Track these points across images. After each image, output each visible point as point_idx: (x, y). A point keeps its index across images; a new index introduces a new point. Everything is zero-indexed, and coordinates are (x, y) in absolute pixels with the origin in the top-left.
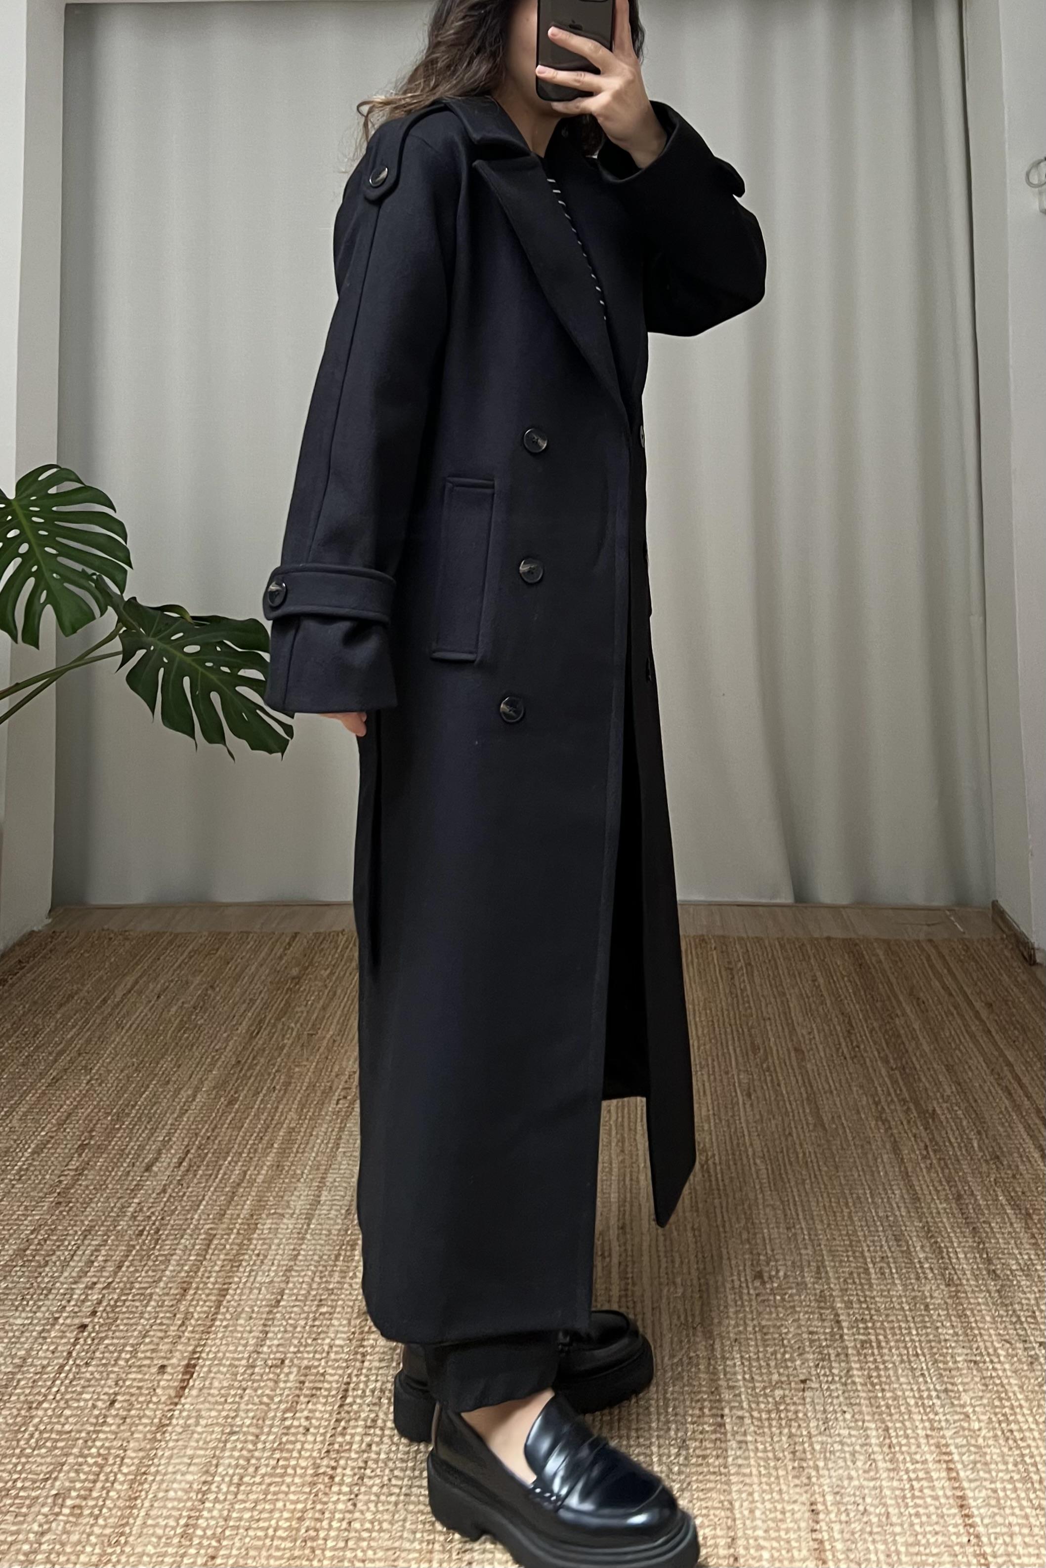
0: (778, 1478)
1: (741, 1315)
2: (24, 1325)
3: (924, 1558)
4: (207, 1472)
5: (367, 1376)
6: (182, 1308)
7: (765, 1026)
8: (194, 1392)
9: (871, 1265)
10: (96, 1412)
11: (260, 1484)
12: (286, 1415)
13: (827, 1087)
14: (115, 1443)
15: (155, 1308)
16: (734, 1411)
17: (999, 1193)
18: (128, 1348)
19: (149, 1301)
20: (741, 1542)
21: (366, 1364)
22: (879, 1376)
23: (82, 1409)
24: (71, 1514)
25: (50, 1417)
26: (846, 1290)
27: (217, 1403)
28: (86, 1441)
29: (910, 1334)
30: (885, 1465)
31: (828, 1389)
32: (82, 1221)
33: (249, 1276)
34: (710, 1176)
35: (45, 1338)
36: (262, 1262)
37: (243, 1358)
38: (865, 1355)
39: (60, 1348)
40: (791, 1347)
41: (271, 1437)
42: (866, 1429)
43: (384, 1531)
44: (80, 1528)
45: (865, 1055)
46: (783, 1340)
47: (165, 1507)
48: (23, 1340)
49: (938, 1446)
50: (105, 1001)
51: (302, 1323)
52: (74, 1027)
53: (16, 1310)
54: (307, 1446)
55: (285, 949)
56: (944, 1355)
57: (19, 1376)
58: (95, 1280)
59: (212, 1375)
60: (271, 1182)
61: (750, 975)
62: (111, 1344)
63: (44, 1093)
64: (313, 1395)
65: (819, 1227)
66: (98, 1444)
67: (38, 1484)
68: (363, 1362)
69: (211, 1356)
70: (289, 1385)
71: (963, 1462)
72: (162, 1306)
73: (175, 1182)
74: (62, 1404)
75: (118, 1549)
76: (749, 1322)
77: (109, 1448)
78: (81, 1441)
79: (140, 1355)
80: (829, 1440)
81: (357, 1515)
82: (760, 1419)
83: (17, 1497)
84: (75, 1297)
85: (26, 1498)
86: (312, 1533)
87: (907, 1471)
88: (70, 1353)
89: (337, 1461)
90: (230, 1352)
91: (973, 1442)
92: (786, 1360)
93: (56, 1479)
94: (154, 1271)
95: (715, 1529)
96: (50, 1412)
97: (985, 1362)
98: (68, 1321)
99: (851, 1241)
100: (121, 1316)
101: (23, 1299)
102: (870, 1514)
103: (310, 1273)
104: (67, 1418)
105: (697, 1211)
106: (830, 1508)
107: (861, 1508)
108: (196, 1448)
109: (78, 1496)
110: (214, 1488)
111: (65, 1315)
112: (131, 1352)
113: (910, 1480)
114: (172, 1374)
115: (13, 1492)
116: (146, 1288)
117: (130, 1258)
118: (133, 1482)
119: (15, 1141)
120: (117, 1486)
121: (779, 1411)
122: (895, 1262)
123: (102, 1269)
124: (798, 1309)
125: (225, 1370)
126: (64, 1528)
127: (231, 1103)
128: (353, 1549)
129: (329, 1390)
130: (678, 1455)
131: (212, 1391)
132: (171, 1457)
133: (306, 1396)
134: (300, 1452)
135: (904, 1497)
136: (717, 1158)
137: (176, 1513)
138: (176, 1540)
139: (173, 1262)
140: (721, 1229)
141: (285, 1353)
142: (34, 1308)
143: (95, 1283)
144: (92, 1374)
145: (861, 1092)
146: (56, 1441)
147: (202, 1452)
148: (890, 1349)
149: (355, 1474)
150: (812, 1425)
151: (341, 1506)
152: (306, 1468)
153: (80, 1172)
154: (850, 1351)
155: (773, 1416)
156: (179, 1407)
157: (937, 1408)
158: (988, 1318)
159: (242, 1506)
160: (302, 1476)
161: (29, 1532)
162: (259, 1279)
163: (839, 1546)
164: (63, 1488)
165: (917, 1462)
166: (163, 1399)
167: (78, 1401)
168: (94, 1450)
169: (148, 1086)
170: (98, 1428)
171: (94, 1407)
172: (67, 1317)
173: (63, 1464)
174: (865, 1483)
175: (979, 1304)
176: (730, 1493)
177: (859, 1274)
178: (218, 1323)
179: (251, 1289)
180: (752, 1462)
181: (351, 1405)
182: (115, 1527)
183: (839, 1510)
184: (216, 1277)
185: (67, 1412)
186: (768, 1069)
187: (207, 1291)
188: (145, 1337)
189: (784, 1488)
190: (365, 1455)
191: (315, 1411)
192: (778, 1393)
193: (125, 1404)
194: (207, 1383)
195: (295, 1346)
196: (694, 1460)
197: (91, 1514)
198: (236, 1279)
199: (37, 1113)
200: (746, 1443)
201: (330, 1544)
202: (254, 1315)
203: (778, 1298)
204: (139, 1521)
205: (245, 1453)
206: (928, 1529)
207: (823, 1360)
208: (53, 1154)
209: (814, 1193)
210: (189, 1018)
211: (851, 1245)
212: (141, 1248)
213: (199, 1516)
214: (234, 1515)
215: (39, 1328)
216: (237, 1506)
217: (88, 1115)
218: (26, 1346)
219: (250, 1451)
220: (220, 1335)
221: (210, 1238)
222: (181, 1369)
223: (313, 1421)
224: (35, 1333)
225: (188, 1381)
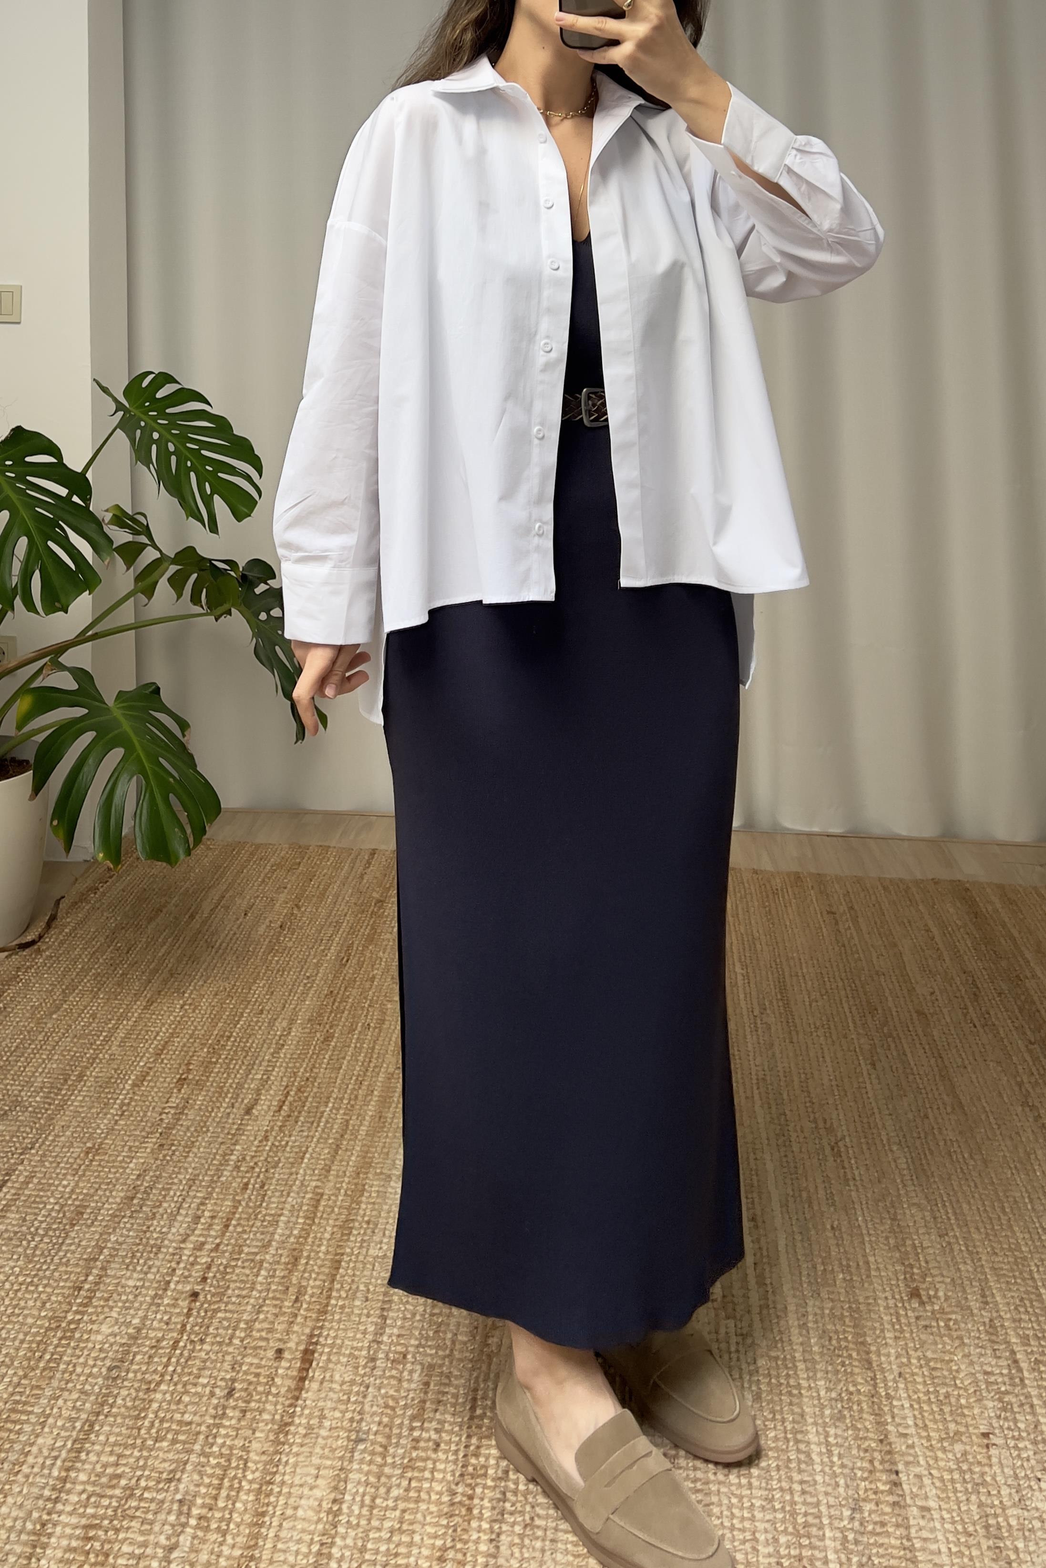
1: (902, 1343)
2: (137, 1288)
4: (336, 1488)
6: (295, 1281)
7: (880, 983)
8: (315, 1386)
10: (215, 1401)
11: (394, 1509)
12: (414, 1424)
14: (236, 1442)
15: (266, 1278)
16: (910, 1468)
18: (242, 1325)
19: (259, 1270)
23: (200, 1396)
24: (197, 1527)
25: (169, 1403)
26: (1020, 1320)
27: (339, 1401)
28: (207, 1437)
31: (1016, 1447)
32: (186, 1169)
33: (361, 1247)
34: (842, 1161)
35: (159, 1305)
36: (373, 1232)
37: (362, 1348)
39: (173, 1319)
40: (966, 1390)
44: (207, 1547)
45: (997, 1023)
46: (954, 1378)
47: (293, 1528)
48: (136, 1305)
50: (192, 917)
52: (164, 944)
53: (127, 1269)
54: (440, 1466)
55: (366, 868)
57: (134, 1349)
58: (202, 1239)
59: (331, 1366)
60: (373, 1136)
61: (855, 920)
62: (224, 1319)
63: (140, 1017)
64: (439, 1402)
65: (976, 1236)
66: (220, 1441)
67: (161, 1486)
69: (329, 1341)
70: (413, 1386)
72: (273, 1276)
73: (276, 1128)
74: (179, 1387)
76: (911, 1352)
77: (231, 1448)
78: (202, 1437)
79: (254, 1333)
80: (1026, 1514)
81: (501, 1561)
82: (942, 1479)
83: (141, 1499)
84: (184, 1258)
85: (152, 1500)
88: (184, 1326)
89: (473, 1489)
90: (350, 1339)
92: (961, 1407)
93: (179, 1480)
94: (262, 1233)
96: (168, 1397)
98: (180, 1287)
99: (1016, 1258)
100: (232, 1285)
104: (186, 1406)
105: (833, 1204)
108: (323, 1456)
109: (204, 1505)
110: (345, 1507)
111: (175, 1279)
112: (245, 1330)
114: (290, 1361)
115: (138, 1492)
116: (256, 1254)
117: (237, 1216)
118: (259, 1491)
119: (116, 1070)
120: (243, 1496)
121: (962, 1472)
123: (210, 1226)
124: (966, 1341)
125: (344, 1360)
126: (192, 1543)
127: (328, 1039)
129: (456, 1396)
130: (852, 1519)
131: (334, 1386)
132: (296, 1465)
134: (432, 1473)
136: (847, 1140)
137: (307, 1538)
139: (281, 1224)
140: (864, 1232)
141: (407, 1346)
142: (145, 1268)
143: (203, 1244)
144: (207, 1354)
145: (1000, 1069)
146: (177, 1433)
147: (329, 1463)
149: (493, 1508)
150: (1003, 1493)
151: (483, 1548)
152: (440, 1494)
153: (181, 1110)
154: (1036, 1401)
155: (956, 1477)
156: (300, 1402)
159: (377, 1535)
160: (439, 1503)
161: (157, 1545)
162: (371, 1252)
164: (187, 1493)
166: (283, 1390)
167: (195, 1385)
168: (215, 1449)
169: (242, 1014)
170: (217, 1421)
171: (212, 1394)
172: (178, 1282)
173: (186, 1463)
177: (1031, 1301)
178: (333, 1302)
179: (364, 1265)
180: (939, 1535)
182: (245, 1548)
184: (328, 1246)
185: (186, 1399)
186: (891, 1036)
187: (319, 1262)
188: (259, 1312)
190: (503, 1484)
191: (443, 1422)
192: (958, 1448)
193: (243, 1394)
194: (327, 1375)
195: (416, 1339)
196: (870, 1528)
197: (219, 1527)
198: (348, 1250)
199: (135, 1040)
200: (928, 1509)
202: (370, 1296)
203: (942, 1324)
204: (269, 1544)
205: (374, 1468)
207: (1004, 1409)
208: (152, 1087)
209: (964, 1193)
210: (278, 940)
211: (1017, 1264)
212: (247, 1204)
213: (333, 1544)
214: (370, 1546)
215: (152, 1292)
216: (372, 1535)
217: (184, 1045)
218: (141, 1313)
219: (381, 1466)
220: (337, 1317)
221: (318, 1198)
222: (299, 1355)
223: (444, 1435)
224: (148, 1299)
225: (307, 1370)
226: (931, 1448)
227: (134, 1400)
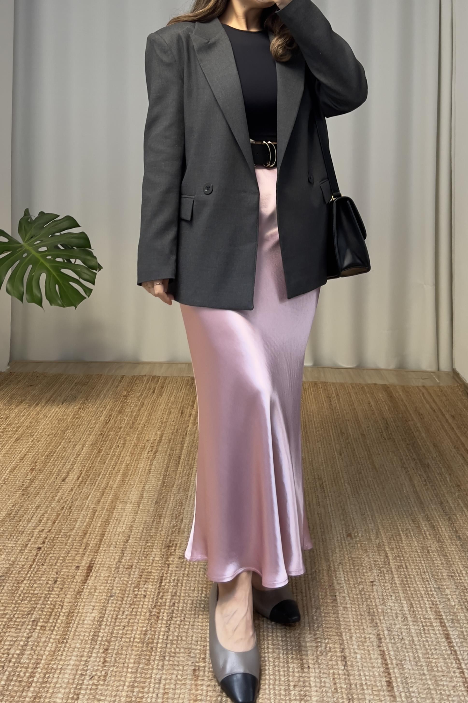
0: (362, 623)
1: (342, 552)
2: (13, 547)
3: (431, 660)
4: (101, 613)
5: (171, 574)
6: (84, 542)
7: (346, 423)
8: (93, 578)
9: (401, 532)
10: (48, 586)
11: (126, 618)
12: (135, 589)
13: (377, 452)
14: (58, 599)
15: (72, 541)
16: (341, 594)
17: (460, 502)
18: (61, 558)
19: (69, 538)
20: (347, 650)
21: (170, 569)
22: (407, 581)
23: (42, 584)
24: (40, 629)
25: (28, 587)
26: (391, 543)
27: (103, 583)
28: (45, 598)
29: (421, 563)
30: (411, 619)
31: (384, 586)
32: (35, 503)
33: (113, 529)
34: (324, 490)
35: (23, 553)
36: (119, 523)
37: (112, 565)
38: (400, 572)
39: (29, 557)
40: (366, 567)
41: (129, 599)
42: (402, 604)
43: (184, 641)
44: (45, 636)
46: (362, 563)
47: (83, 627)
48: (13, 553)
49: (436, 612)
51: (139, 550)
52: (23, 416)
53: (8, 540)
54: (145, 603)
55: (119, 383)
56: (437, 573)
57: (12, 569)
58: (43, 528)
59: (100, 571)
60: (120, 488)
61: (339, 400)
62: (53, 556)
63: (12, 445)
64: (146, 581)
65: (376, 514)
67: (24, 616)
68: (169, 568)
69: (99, 563)
70: (135, 576)
71: (447, 619)
72: (75, 541)
73: (76, 486)
75: (63, 645)
76: (346, 555)
77: (56, 602)
78: (42, 598)
79: (66, 561)
80: (385, 608)
81: (170, 633)
82: (353, 597)
83: (15, 621)
84: (35, 535)
85: (20, 621)
86: (151, 641)
87: (422, 622)
88: (34, 560)
89: (160, 610)
90: (108, 561)
91: (452, 611)
92: (364, 573)
93: (32, 614)
94: (70, 525)
95: (334, 644)
96: (27, 585)
97: (456, 576)
98: (32, 546)
99: (392, 521)
100: (56, 544)
101: (11, 536)
102: (405, 640)
103: (141, 528)
104: (36, 588)
106: (386, 637)
107: (400, 637)
108: (96, 602)
109: (43, 622)
110: (105, 619)
111: (31, 543)
112: (62, 560)
113: (423, 626)
114: (82, 570)
115: (14, 619)
116: (67, 533)
117: (59, 519)
118: (68, 616)
120: (61, 618)
121: (361, 595)
122: (413, 531)
123: (46, 523)
124: (368, 550)
125: (106, 569)
126: (38, 635)
127: (100, 451)
128: (170, 648)
129: (154, 579)
131: (101, 578)
132: (84, 606)
133: (143, 582)
134: (142, 606)
135: (421, 633)
136: (327, 482)
137: (89, 630)
138: (89, 642)
139: (79, 521)
140: (331, 514)
141: (132, 563)
142: (17, 540)
143: (43, 530)
144: (45, 569)
146: (31, 598)
147: (98, 604)
148: (412, 569)
149: (168, 616)
150: (377, 601)
151: (163, 629)
152: (146, 613)
153: (32, 481)
154: (393, 570)
155: (359, 596)
156: (86, 584)
157: (435, 596)
158: (457, 557)
160: (144, 616)
161: (23, 636)
162: (118, 530)
163: (392, 653)
164: (36, 618)
165: (426, 619)
166: (79, 581)
167: (40, 580)
168: (49, 602)
169: (61, 443)
170: (50, 593)
173: (35, 608)
174: (402, 627)
175: (452, 551)
176: (340, 629)
177: (396, 536)
178: (101, 549)
179: (115, 535)
180: (350, 616)
181: (164, 586)
182: (61, 635)
183: (390, 638)
184: (99, 529)
185: (35, 585)
186: (349, 443)
187: (95, 535)
188: (68, 553)
189: (365, 627)
190: (172, 608)
191: (148, 588)
192: (361, 587)
193: (62, 582)
194: (98, 574)
195: (137, 560)
196: (323, 615)
197: (50, 630)
198: (108, 530)
199: (10, 454)
200: (347, 608)
201: (159, 645)
202: (117, 546)
203: (359, 545)
204: (72, 633)
205: (117, 605)
206: (432, 647)
207: (381, 573)
208: (19, 472)
209: (373, 500)
210: (77, 413)
211: (392, 523)
212: (63, 515)
213: (99, 632)
214: (115, 632)
215: (19, 548)
216: (116, 628)
217: (34, 455)
218: (14, 556)
219: (120, 604)
220: (102, 554)
221: (95, 511)
222: (86, 568)
223: (148, 593)
224: (18, 551)
225: (90, 573)
226: (350, 587)
227: (12, 587)
